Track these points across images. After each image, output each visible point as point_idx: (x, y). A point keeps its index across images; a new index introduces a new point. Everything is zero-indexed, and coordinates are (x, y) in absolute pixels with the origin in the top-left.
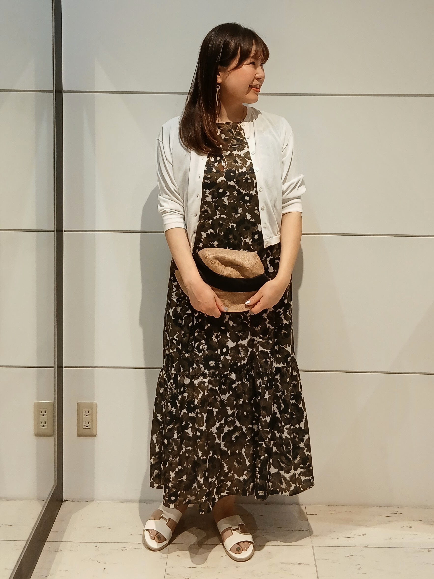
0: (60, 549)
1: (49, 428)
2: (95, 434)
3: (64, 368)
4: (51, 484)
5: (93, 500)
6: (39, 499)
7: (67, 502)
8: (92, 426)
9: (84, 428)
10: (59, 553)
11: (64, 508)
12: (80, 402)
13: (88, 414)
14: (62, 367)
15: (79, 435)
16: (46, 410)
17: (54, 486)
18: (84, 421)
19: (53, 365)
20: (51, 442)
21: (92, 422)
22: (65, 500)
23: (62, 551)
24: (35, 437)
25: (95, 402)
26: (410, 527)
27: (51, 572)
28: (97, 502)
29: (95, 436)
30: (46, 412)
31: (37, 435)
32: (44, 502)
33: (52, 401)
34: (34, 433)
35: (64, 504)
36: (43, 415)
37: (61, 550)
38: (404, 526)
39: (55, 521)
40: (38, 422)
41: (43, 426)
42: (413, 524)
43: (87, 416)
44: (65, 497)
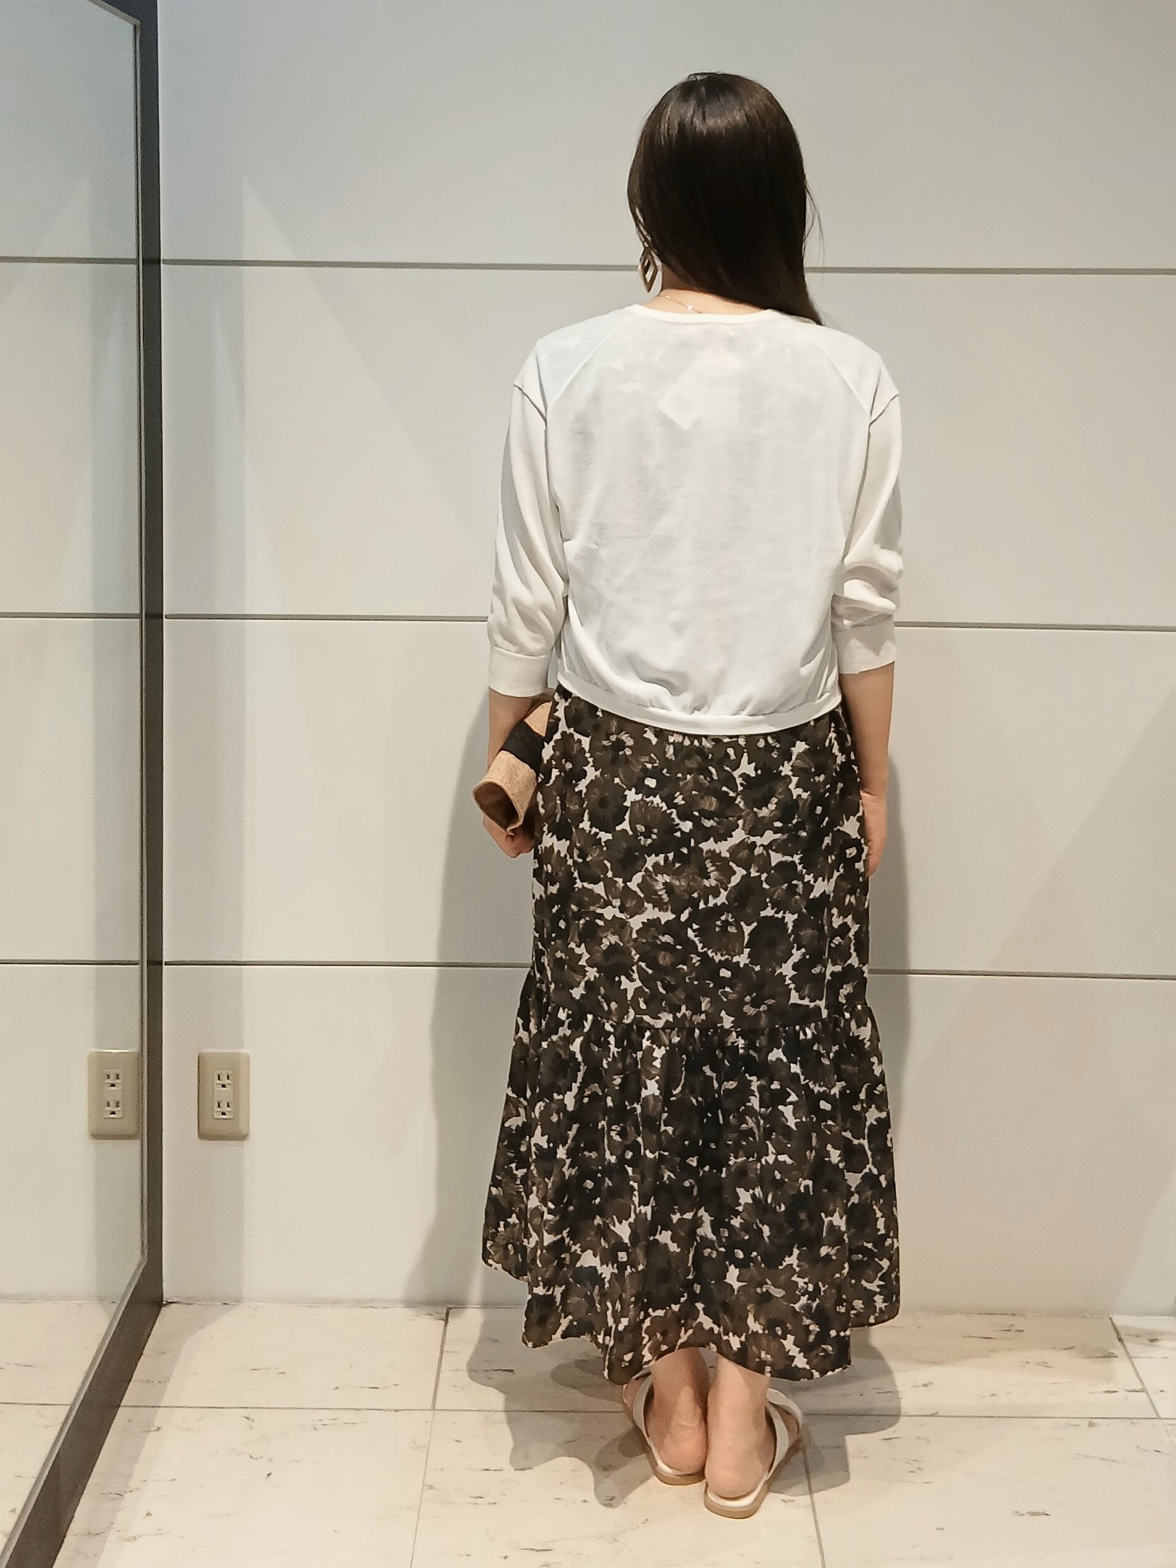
0: (157, 1424)
1: (127, 1118)
2: (246, 1133)
3: (166, 964)
4: (132, 1260)
5: (238, 1300)
6: (101, 1299)
7: (172, 1306)
8: (236, 1112)
9: (216, 1117)
10: (152, 1435)
11: (166, 1321)
12: (205, 1050)
13: (226, 1082)
14: (161, 963)
15: (202, 1136)
16: (119, 1071)
17: (139, 1265)
18: (217, 1099)
19: (136, 957)
20: (131, 1153)
21: (238, 1101)
22: (169, 1301)
23: (161, 1431)
24: (93, 1141)
25: (244, 1051)
26: (1045, 1364)
27: (133, 1483)
28: (250, 1306)
29: (242, 1137)
30: (120, 1077)
31: (98, 1135)
32: (115, 1306)
33: (134, 1049)
34: (89, 1131)
35: (163, 1309)
36: (113, 1085)
37: (159, 1429)
38: (1028, 1363)
39: (141, 1354)
40: (98, 1103)
41: (113, 1113)
42: (1049, 1356)
43: (224, 1086)
44: (168, 1292)
